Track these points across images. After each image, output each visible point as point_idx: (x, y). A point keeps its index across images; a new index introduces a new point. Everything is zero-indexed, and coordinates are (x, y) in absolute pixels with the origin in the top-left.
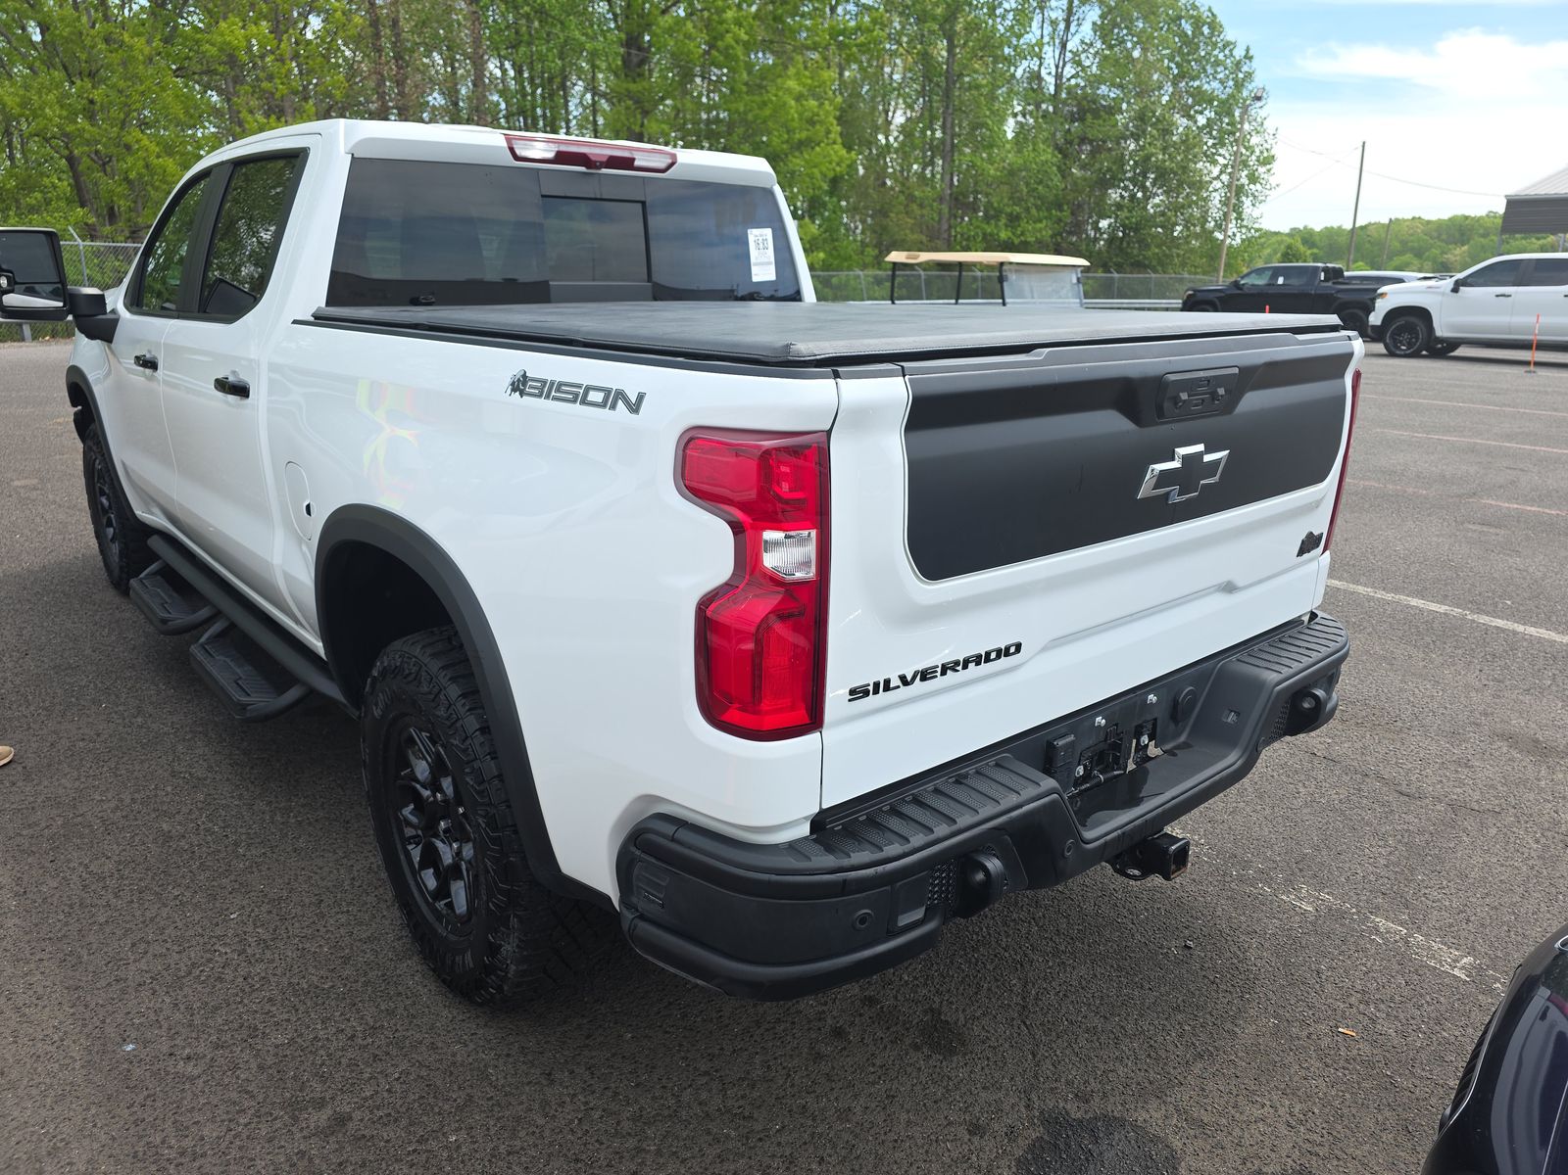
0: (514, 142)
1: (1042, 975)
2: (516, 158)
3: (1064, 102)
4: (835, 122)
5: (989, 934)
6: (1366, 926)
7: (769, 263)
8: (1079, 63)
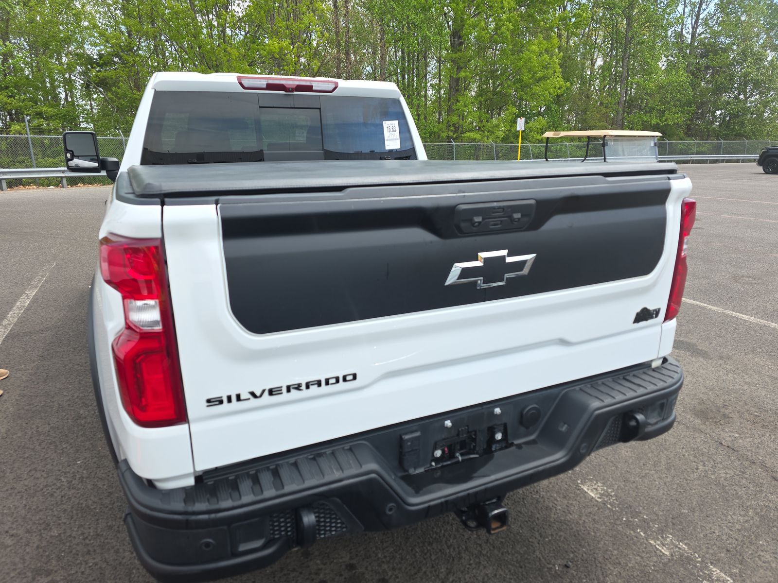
0: (242, 79)
1: (462, 569)
2: (244, 88)
3: (696, 47)
4: (559, 67)
5: (444, 535)
6: (703, 572)
7: (396, 139)
8: (707, 25)
